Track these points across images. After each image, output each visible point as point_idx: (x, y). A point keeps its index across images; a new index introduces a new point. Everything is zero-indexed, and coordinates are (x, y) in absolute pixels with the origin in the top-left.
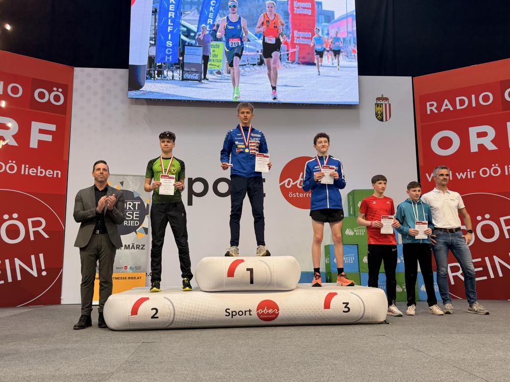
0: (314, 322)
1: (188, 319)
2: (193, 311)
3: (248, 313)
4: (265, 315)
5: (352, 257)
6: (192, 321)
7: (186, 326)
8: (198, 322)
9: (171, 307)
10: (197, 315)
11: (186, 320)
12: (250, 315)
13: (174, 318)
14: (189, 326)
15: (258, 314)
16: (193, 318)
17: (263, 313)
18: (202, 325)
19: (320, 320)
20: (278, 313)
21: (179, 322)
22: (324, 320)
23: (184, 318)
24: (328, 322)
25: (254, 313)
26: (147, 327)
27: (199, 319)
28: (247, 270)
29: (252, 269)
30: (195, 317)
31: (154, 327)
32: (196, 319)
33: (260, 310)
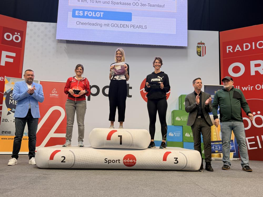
0: (157, 168)
1: (83, 163)
3: (118, 161)
4: (128, 163)
5: (179, 133)
9: (73, 156)
15: (124, 162)
16: (85, 163)
20: (136, 162)
22: (163, 167)
25: (122, 162)
26: (59, 167)
27: (89, 164)
28: (118, 137)
29: (122, 136)
30: (87, 162)
31: (63, 167)
32: (87, 164)
33: (125, 160)
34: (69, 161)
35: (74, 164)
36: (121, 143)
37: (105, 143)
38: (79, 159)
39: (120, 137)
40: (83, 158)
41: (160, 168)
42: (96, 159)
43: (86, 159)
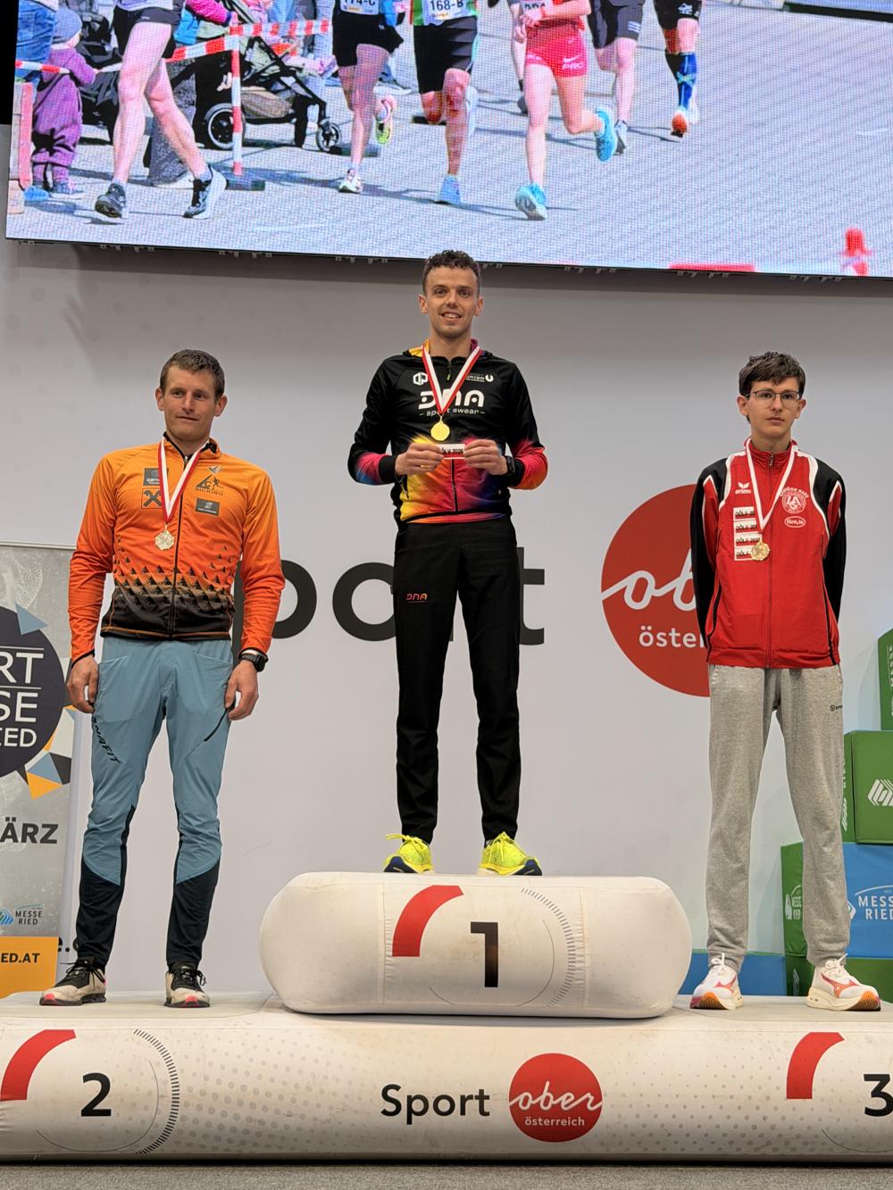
0: (747, 1151)
1: (229, 1121)
2: (250, 1088)
3: (473, 1105)
4: (545, 1115)
6: (246, 1132)
7: (221, 1150)
8: (271, 1136)
9: (164, 1073)
11: (221, 1127)
13: (173, 1116)
14: (234, 1150)
15: (515, 1109)
16: (249, 1120)
17: (536, 1107)
18: (286, 1150)
19: (769, 1143)
20: (600, 1109)
21: (193, 1134)
22: (787, 1143)
23: (216, 1119)
24: (805, 1152)
25: (500, 1108)
26: (64, 1151)
27: (274, 1125)
28: (473, 931)
29: (495, 926)
30: (258, 1114)
31: (90, 1149)
32: (262, 1122)
33: (521, 1098)
34: (134, 1105)
35: (168, 1129)
36: (491, 979)
37: (380, 976)
38: (203, 1093)
39: (482, 936)
40: (231, 1085)
41: (768, 1152)
42: (322, 1092)
43: (256, 1092)
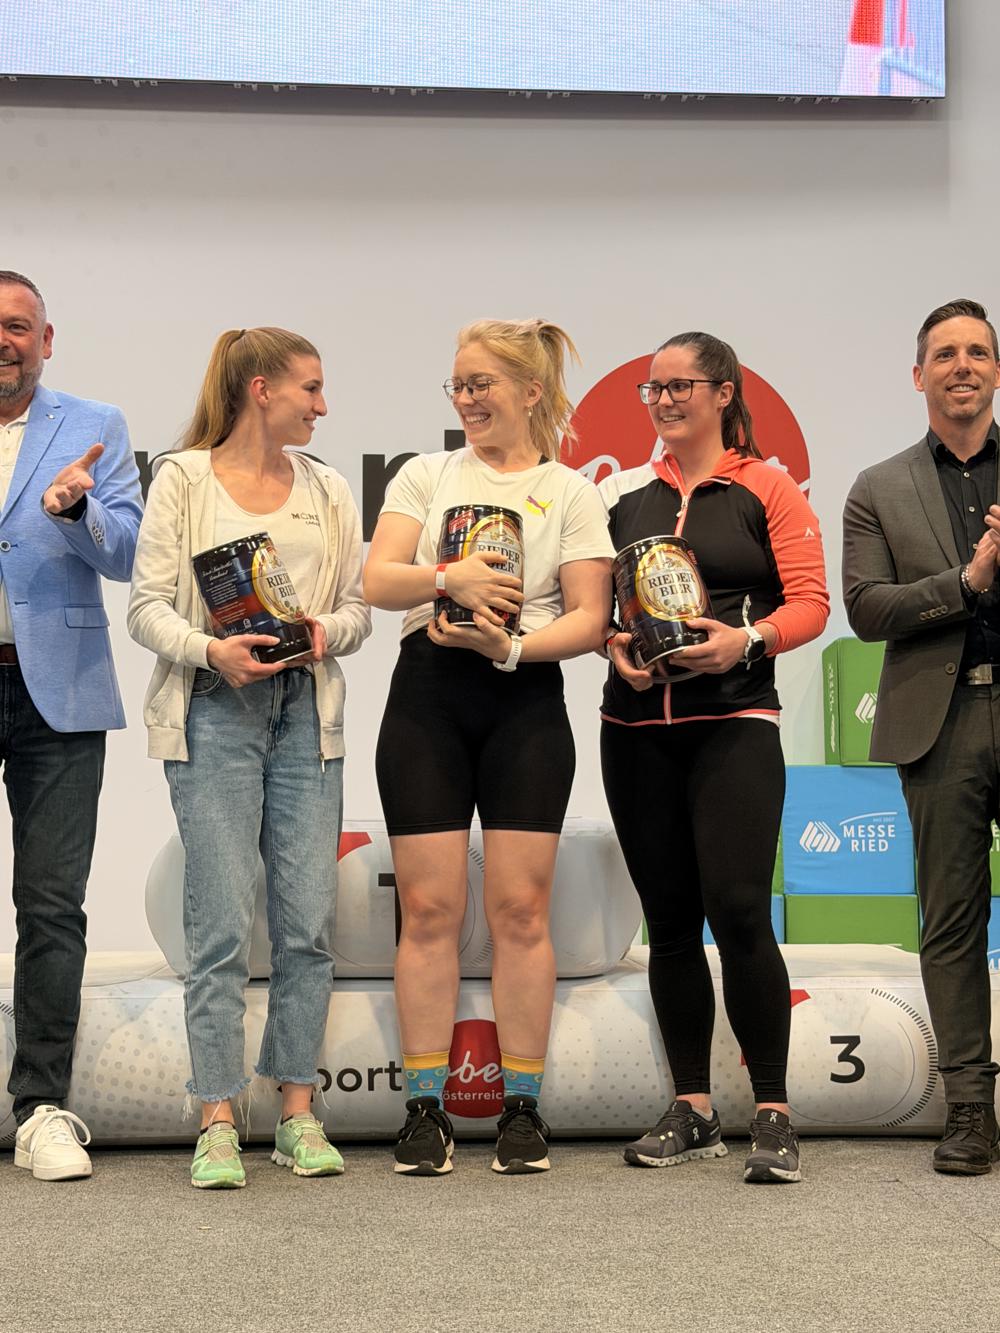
1: (102, 1103)
2: (126, 1065)
3: (382, 1079)
4: (466, 1088)
5: (886, 825)
10: (143, 1088)
11: (93, 1110)
12: (393, 1087)
14: (111, 1134)
17: (455, 1080)
22: (742, 1114)
23: (88, 1100)
28: (380, 885)
30: (136, 1094)
40: (104, 1063)
43: (133, 1069)
